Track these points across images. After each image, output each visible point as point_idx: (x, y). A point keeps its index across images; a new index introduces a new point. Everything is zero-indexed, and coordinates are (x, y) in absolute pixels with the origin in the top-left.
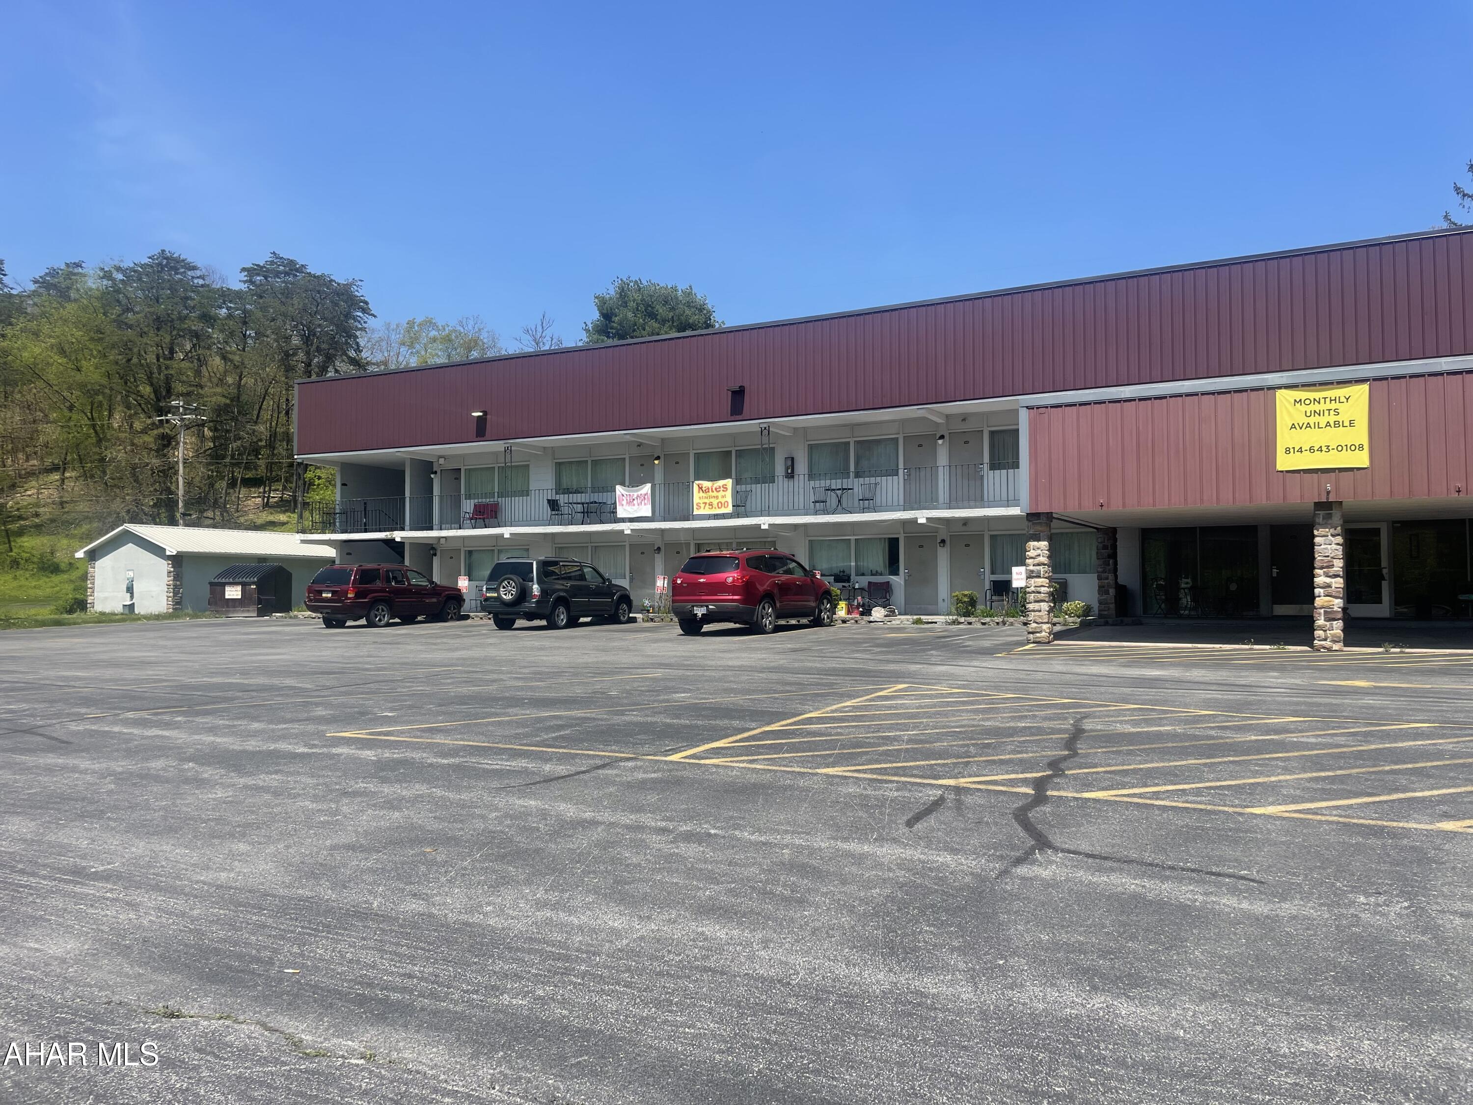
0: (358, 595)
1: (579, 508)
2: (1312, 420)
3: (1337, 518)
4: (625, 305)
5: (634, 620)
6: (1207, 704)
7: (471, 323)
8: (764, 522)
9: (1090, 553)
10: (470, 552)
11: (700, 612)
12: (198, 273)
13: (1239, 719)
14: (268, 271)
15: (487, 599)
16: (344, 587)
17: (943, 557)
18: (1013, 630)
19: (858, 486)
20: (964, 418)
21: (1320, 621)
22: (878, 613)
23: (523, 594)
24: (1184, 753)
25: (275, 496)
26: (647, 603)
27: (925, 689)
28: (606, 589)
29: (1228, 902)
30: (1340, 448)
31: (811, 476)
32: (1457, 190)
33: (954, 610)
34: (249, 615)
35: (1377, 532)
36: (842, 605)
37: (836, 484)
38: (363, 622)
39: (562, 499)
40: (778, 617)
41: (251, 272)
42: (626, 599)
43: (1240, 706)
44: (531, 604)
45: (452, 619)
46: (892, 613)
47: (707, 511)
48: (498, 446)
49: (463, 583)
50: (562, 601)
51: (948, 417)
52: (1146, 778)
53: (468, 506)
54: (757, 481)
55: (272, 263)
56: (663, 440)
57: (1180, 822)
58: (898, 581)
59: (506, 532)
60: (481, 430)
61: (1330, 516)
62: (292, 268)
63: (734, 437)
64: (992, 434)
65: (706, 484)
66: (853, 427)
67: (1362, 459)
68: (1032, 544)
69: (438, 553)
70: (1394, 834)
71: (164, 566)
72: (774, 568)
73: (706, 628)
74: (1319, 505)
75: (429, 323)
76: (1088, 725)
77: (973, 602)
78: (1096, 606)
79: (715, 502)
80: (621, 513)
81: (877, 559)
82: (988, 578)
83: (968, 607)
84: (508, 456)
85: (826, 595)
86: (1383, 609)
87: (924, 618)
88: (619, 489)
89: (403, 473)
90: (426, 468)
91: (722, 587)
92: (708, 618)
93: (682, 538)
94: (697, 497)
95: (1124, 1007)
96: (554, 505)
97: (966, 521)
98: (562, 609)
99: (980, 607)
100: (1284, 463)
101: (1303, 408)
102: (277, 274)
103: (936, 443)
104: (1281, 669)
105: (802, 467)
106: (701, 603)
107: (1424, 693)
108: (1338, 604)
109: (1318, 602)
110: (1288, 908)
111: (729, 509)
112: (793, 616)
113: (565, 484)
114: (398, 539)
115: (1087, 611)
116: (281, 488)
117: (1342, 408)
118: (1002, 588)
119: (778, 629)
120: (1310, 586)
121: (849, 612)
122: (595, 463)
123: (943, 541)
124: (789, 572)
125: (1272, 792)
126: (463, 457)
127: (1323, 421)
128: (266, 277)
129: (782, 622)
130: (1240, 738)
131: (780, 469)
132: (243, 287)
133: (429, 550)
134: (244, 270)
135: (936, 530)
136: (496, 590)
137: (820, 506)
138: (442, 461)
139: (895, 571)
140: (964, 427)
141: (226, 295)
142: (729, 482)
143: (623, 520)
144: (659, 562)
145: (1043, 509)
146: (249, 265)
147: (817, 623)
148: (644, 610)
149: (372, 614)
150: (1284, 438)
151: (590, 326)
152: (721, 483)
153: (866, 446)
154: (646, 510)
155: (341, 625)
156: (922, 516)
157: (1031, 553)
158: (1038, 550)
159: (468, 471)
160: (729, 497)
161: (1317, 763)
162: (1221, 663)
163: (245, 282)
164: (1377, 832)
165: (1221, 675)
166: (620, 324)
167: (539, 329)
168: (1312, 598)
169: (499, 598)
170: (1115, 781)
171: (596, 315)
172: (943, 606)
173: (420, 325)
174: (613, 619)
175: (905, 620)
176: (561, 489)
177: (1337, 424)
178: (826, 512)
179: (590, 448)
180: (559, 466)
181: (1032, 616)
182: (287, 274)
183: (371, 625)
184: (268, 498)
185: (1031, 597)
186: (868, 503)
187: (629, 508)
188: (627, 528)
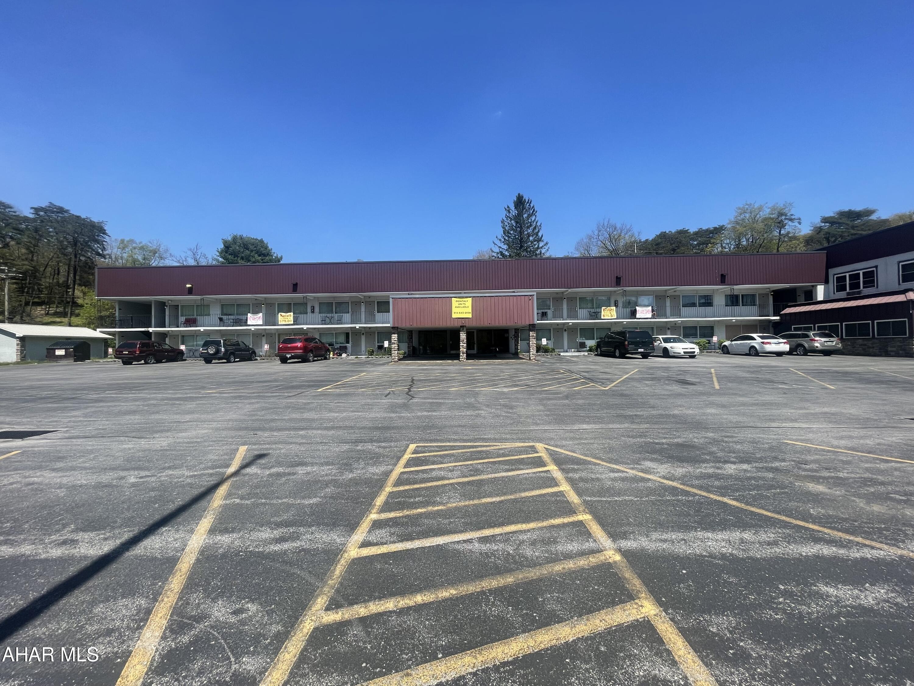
0: (141, 352)
1: (232, 321)
2: (460, 306)
3: (465, 329)
4: (235, 243)
5: (257, 360)
6: (439, 373)
7: (155, 242)
8: (305, 327)
9: (406, 336)
10: (183, 336)
11: (288, 356)
12: (12, 210)
13: (445, 375)
14: (47, 210)
15: (202, 353)
16: (134, 349)
17: (363, 338)
18: (385, 359)
19: (336, 316)
20: (370, 297)
21: (461, 354)
22: (344, 355)
23: (218, 351)
24: (436, 382)
25: (52, 311)
26: (261, 354)
27: (371, 374)
28: (247, 349)
29: (447, 401)
30: (466, 313)
31: (320, 313)
32: (493, 242)
33: (367, 353)
34: (71, 361)
35: (474, 332)
36: (332, 353)
37: (329, 315)
38: (143, 362)
39: (225, 317)
40: (315, 357)
41: (37, 210)
42: (254, 352)
43: (445, 373)
44: (221, 355)
45: (180, 361)
46: (348, 355)
47: (284, 323)
48: (199, 297)
49: (183, 347)
50: (232, 353)
51: (364, 296)
52: (429, 386)
53: (182, 319)
54: (301, 313)
55: (49, 207)
56: (265, 298)
57: (438, 392)
58: (349, 345)
59: (202, 329)
60: (190, 292)
61: (463, 329)
62: (61, 210)
63: (292, 298)
64: (378, 302)
65: (283, 314)
66: (334, 297)
67: (470, 316)
68: (393, 335)
69: (168, 336)
70: (473, 391)
71: (15, 342)
72: (311, 342)
73: (289, 361)
74: (461, 326)
75: (132, 241)
76: (414, 378)
77: (373, 352)
78: (407, 351)
79: (287, 320)
80: (249, 322)
81: (342, 339)
82: (377, 344)
83: (371, 353)
84: (202, 302)
85: (328, 350)
86: (475, 351)
87: (359, 357)
88: (249, 315)
89: (151, 306)
90: (162, 305)
91: (297, 348)
92: (290, 358)
93: (273, 332)
94: (280, 318)
95: (434, 413)
96: (221, 319)
97: (370, 328)
98: (232, 356)
99: (375, 353)
100: (454, 316)
101: (458, 303)
102: (53, 212)
103: (361, 305)
104: (453, 365)
105: (317, 309)
106: (289, 353)
107: (481, 369)
108: (465, 350)
109: (461, 350)
110: (456, 401)
111: (292, 323)
112: (319, 357)
113: (225, 312)
114: (151, 331)
115: (405, 353)
116: (55, 306)
117: (466, 303)
118: (381, 347)
119: (314, 361)
120: (459, 346)
121: (333, 355)
122: (238, 305)
123: (363, 334)
124: (316, 342)
125: (453, 387)
126: (180, 301)
127: (462, 306)
128: (45, 213)
129: (316, 359)
130: (446, 378)
131: (309, 310)
132: (32, 216)
133: (164, 335)
134: (32, 208)
135: (361, 330)
136: (207, 349)
137: (324, 322)
138: (170, 302)
139: (348, 342)
140: (368, 300)
141: (26, 219)
142: (292, 314)
143: (249, 325)
144: (264, 340)
145: (396, 326)
146: (36, 206)
147: (326, 359)
148: (260, 356)
149: (147, 360)
150: (454, 310)
151: (220, 250)
152: (289, 314)
153: (339, 304)
154: (260, 322)
155: (130, 363)
156: (357, 326)
157: (393, 338)
158: (395, 337)
159: (182, 306)
160: (292, 318)
161: (461, 382)
162: (441, 365)
163: (33, 214)
164: (470, 391)
165: (440, 367)
166: (233, 250)
167: (195, 249)
168: (460, 348)
169: (208, 352)
170: (423, 387)
171: (222, 246)
172: (363, 353)
173: (128, 242)
174: (250, 359)
175: (353, 357)
176: (223, 314)
177: (465, 307)
178: (325, 324)
179: (236, 299)
180: (222, 306)
181: (393, 355)
182: (58, 212)
183: (146, 363)
184: (48, 311)
185: (393, 350)
186: (340, 322)
187: (252, 321)
188: (253, 328)
